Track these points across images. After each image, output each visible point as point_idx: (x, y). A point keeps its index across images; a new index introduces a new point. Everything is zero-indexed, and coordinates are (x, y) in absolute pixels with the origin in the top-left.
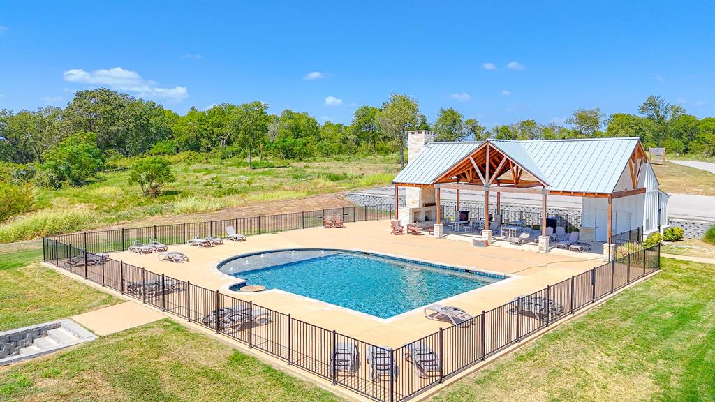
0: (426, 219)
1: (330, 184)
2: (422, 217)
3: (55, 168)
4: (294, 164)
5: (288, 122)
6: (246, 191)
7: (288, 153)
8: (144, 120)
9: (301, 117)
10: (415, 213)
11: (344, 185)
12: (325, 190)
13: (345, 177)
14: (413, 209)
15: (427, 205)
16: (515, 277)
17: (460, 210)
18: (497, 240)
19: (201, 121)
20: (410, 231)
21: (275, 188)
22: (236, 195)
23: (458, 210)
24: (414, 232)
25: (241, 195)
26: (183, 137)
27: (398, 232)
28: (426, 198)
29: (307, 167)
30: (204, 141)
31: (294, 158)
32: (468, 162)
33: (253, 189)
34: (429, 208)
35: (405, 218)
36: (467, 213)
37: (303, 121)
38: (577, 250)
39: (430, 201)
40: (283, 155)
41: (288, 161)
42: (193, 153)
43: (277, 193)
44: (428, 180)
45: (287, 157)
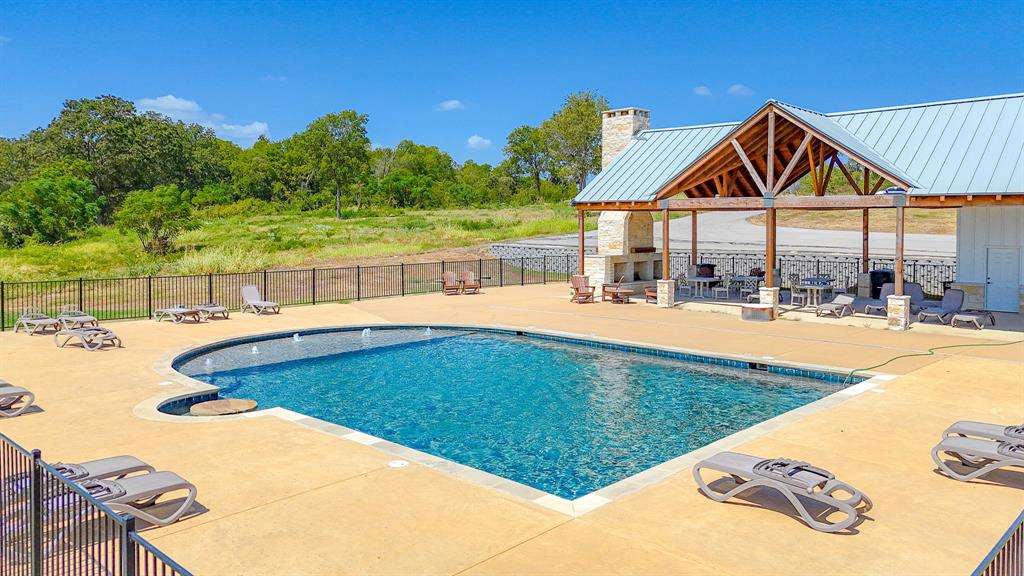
0: (637, 278)
1: (463, 234)
2: (629, 272)
3: (15, 214)
4: (411, 213)
5: (408, 158)
6: (320, 244)
7: (403, 199)
8: (175, 145)
9: (427, 151)
10: (617, 265)
11: (488, 234)
12: (453, 243)
13: (490, 225)
14: (612, 257)
15: (638, 250)
16: (881, 377)
17: (699, 262)
18: (787, 311)
19: (273, 155)
20: (607, 298)
21: (369, 240)
22: (300, 250)
23: (694, 263)
24: (617, 299)
25: (309, 249)
26: (246, 180)
27: (586, 298)
28: (636, 237)
29: (429, 215)
30: (277, 186)
31: (412, 205)
32: (730, 150)
33: (332, 242)
34: (642, 257)
35: (597, 273)
36: (711, 267)
37: (430, 158)
38: (970, 325)
39: (645, 244)
40: (395, 202)
41: (402, 209)
42: (257, 202)
43: (370, 246)
44: (644, 192)
45: (401, 204)
